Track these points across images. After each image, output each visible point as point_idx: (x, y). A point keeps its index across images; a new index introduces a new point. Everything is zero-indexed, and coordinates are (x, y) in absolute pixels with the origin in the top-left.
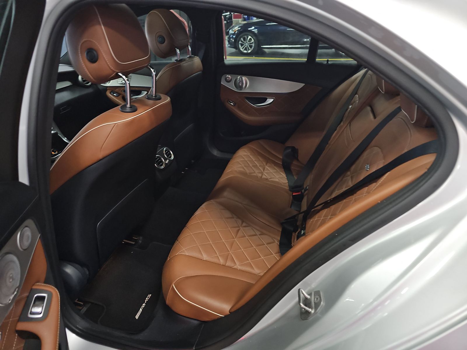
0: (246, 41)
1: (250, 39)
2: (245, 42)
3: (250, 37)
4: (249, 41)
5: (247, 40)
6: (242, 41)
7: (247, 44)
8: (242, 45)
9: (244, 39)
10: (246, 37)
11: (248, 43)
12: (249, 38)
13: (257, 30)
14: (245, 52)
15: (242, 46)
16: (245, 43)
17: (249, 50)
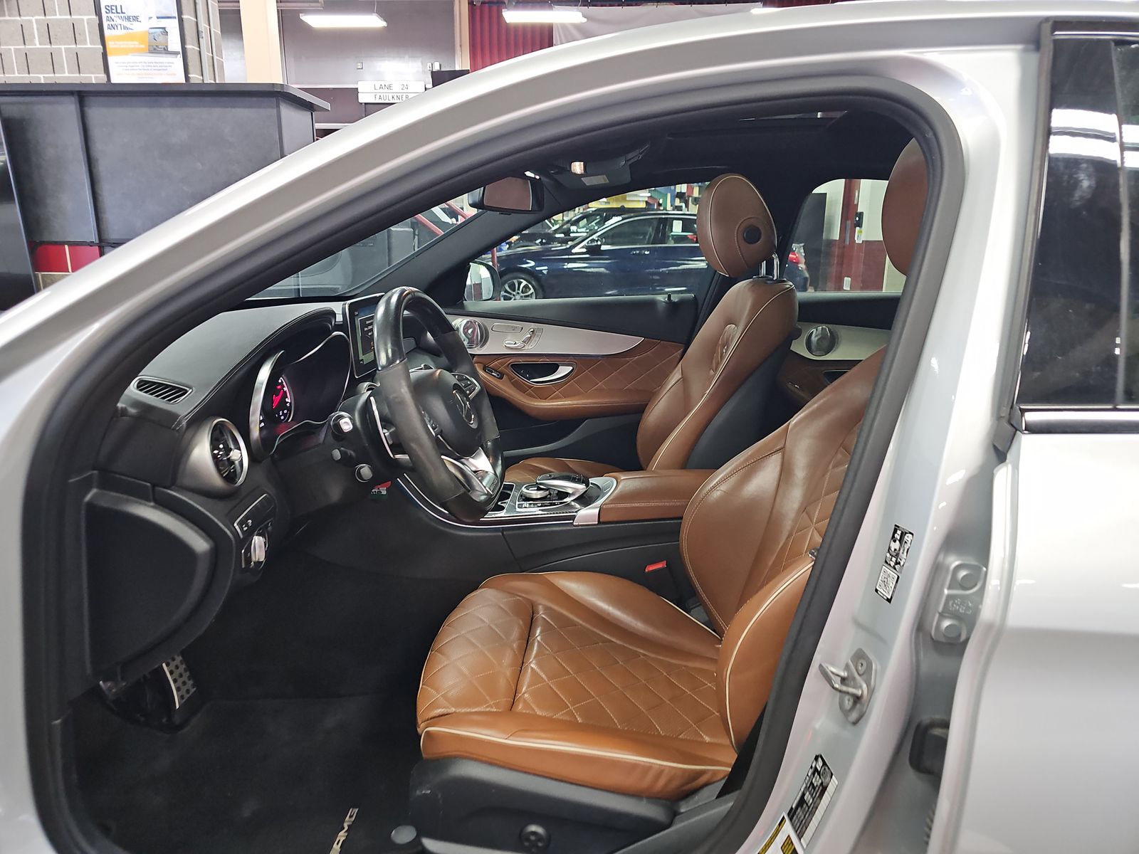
0: (516, 291)
1: (526, 287)
2: (514, 293)
3: (524, 283)
4: (522, 292)
5: (519, 289)
6: (506, 291)
9: (512, 287)
10: (516, 282)
11: (522, 294)
12: (522, 286)
13: (546, 268)
16: (514, 295)
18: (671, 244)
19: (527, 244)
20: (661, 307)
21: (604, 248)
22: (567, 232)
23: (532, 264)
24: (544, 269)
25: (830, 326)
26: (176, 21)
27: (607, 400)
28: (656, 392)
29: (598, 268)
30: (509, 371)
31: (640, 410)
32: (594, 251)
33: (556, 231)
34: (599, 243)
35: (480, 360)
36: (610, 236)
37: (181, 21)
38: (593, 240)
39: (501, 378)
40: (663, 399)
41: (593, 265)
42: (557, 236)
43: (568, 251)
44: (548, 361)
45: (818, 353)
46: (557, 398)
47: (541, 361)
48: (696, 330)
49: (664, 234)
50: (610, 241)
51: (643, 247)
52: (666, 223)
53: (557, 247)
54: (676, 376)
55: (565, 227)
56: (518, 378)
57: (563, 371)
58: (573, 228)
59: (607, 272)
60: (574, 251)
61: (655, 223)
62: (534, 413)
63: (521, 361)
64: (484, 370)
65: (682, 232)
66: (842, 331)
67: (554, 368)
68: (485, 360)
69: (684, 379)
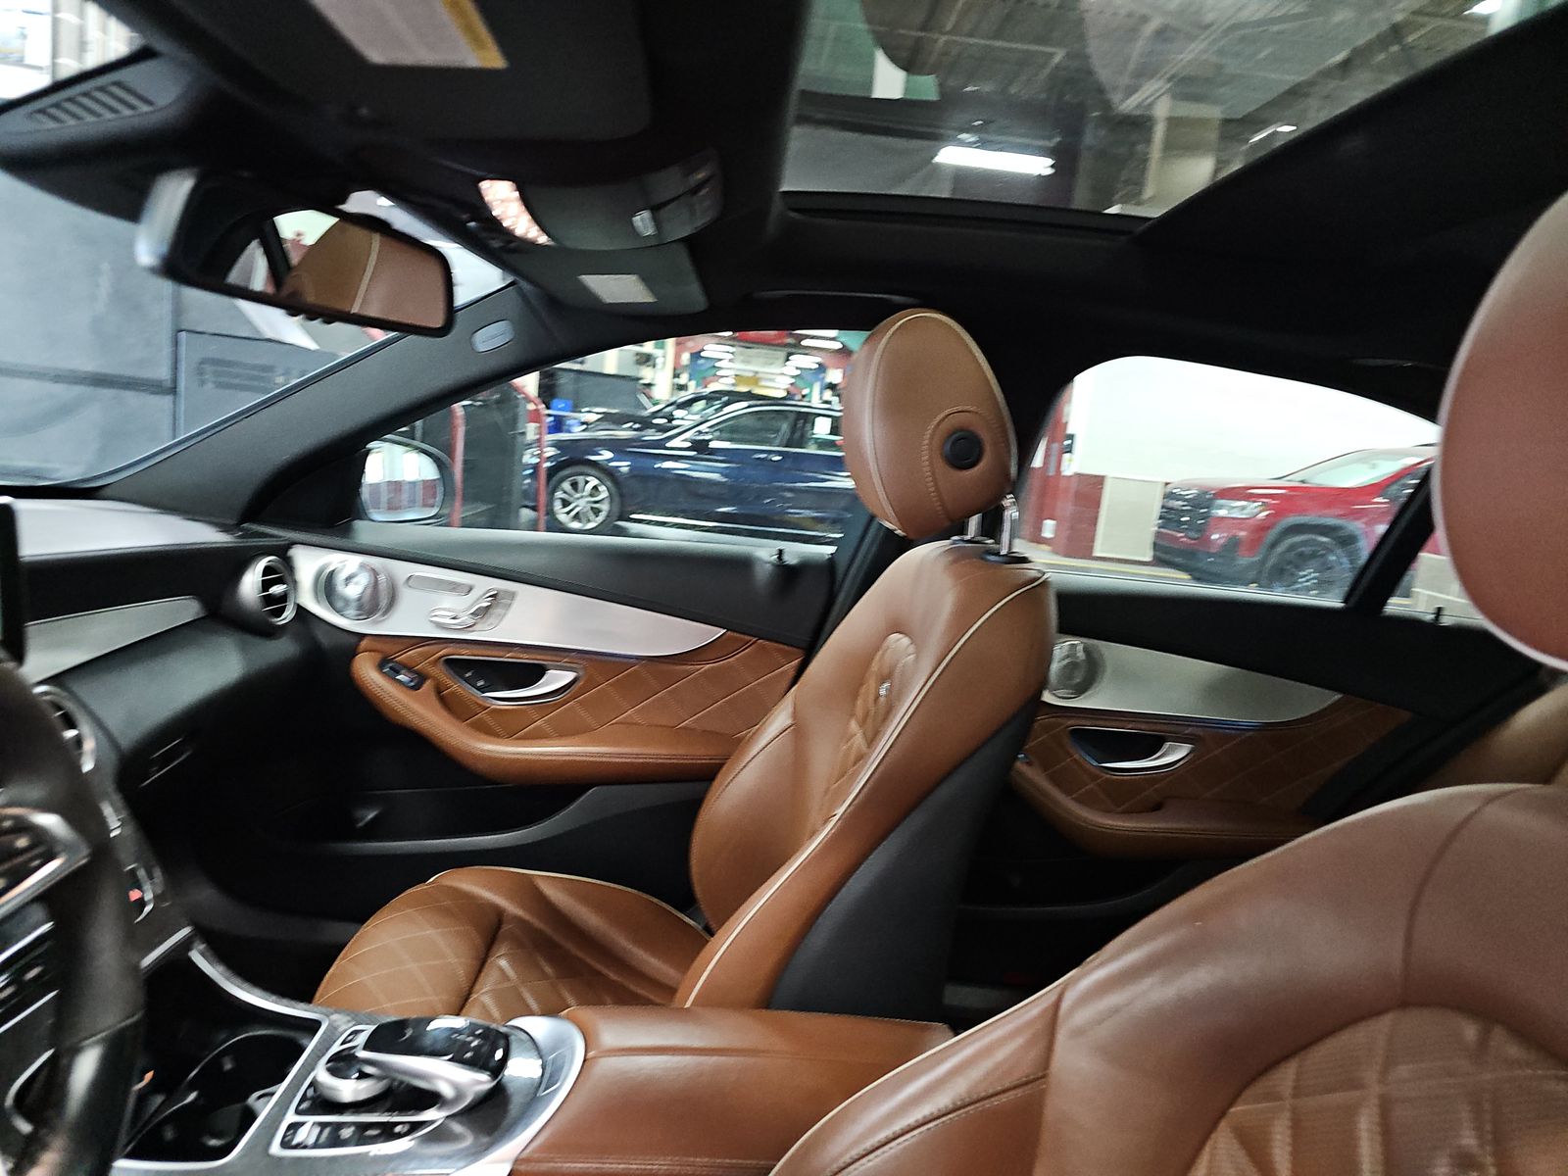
0: (580, 492)
1: (595, 488)
2: (577, 496)
3: (593, 482)
4: (590, 495)
5: (584, 490)
6: (565, 492)
7: (581, 504)
8: (565, 503)
9: (574, 485)
10: (580, 480)
11: (588, 499)
12: (589, 487)
13: (627, 464)
14: (576, 525)
15: (564, 506)
16: (576, 499)
17: (589, 521)
18: (812, 450)
19: (612, 427)
20: (763, 573)
21: (713, 445)
22: (671, 418)
23: (608, 455)
24: (624, 466)
25: (1085, 640)
26: (47, 21)
27: (636, 750)
28: (740, 740)
29: (708, 472)
30: (441, 673)
31: (705, 776)
32: (700, 447)
33: (655, 415)
34: (707, 437)
35: (379, 646)
36: (730, 430)
37: (56, 23)
38: (700, 432)
39: (416, 688)
40: (751, 765)
41: (696, 467)
42: (655, 421)
43: (660, 444)
44: (525, 658)
45: (1062, 692)
46: (537, 736)
47: (508, 657)
48: (828, 627)
49: (802, 436)
50: (725, 435)
51: (772, 450)
52: (807, 419)
53: (651, 435)
54: (780, 719)
55: (667, 409)
56: (458, 687)
57: (556, 679)
58: (678, 413)
59: (725, 480)
60: (668, 445)
61: (792, 417)
62: (481, 767)
63: (465, 654)
64: (380, 666)
65: (831, 434)
66: (1114, 653)
67: (534, 674)
68: (387, 647)
69: (798, 730)
